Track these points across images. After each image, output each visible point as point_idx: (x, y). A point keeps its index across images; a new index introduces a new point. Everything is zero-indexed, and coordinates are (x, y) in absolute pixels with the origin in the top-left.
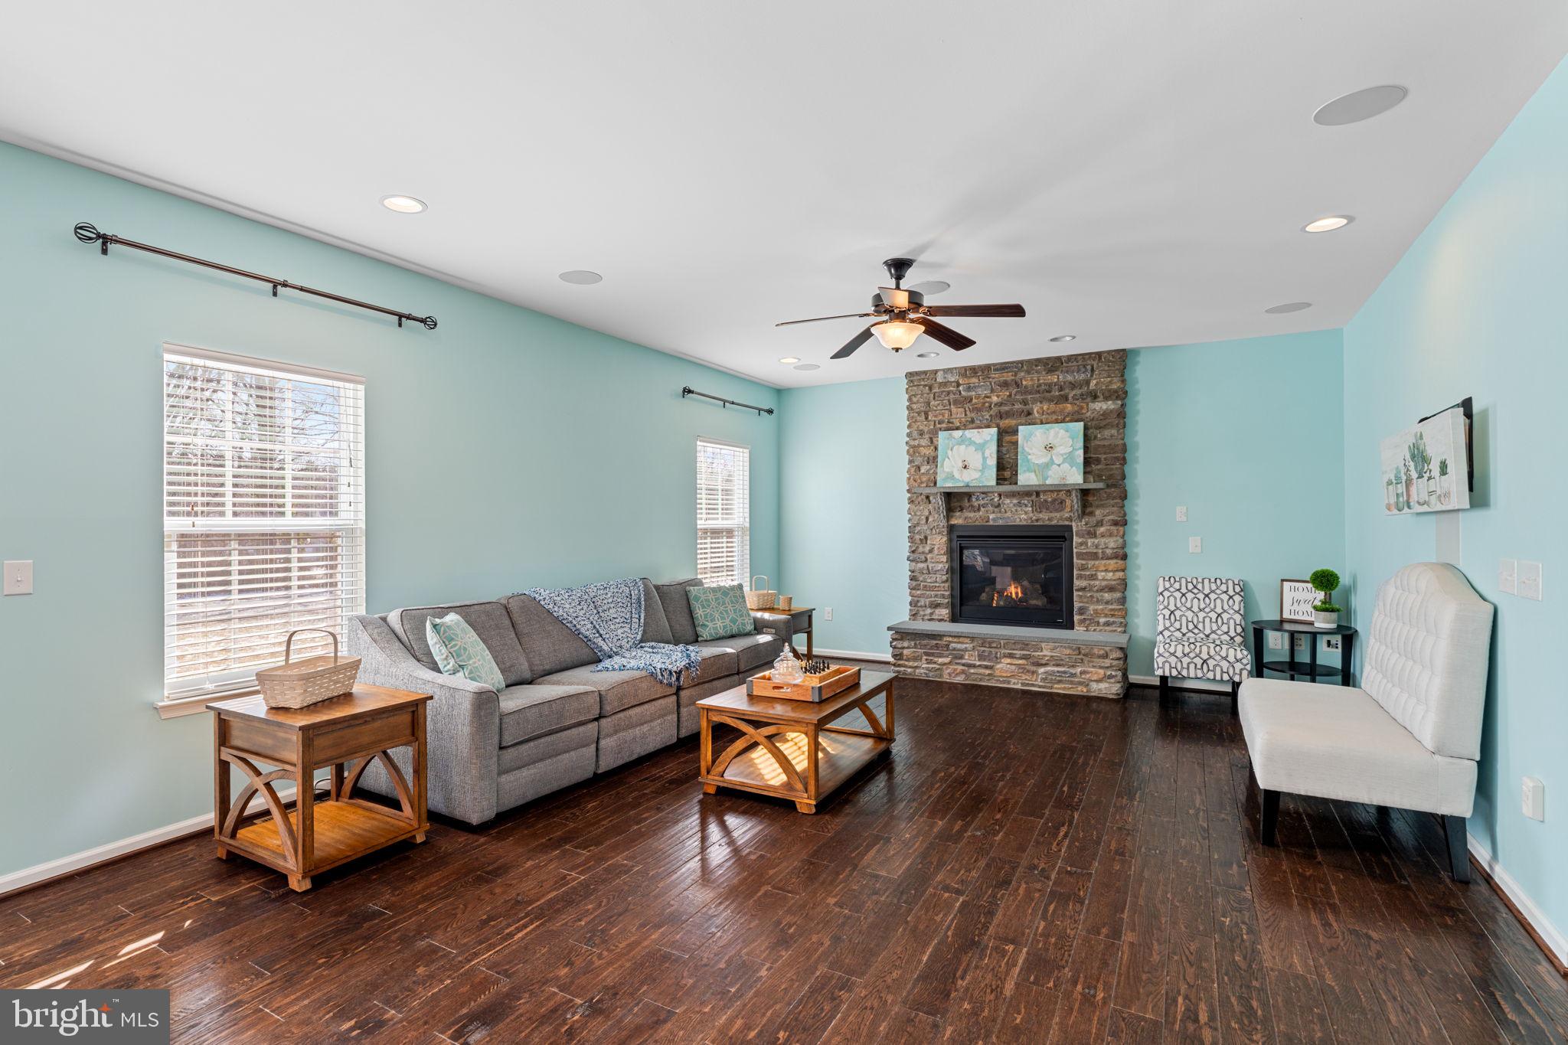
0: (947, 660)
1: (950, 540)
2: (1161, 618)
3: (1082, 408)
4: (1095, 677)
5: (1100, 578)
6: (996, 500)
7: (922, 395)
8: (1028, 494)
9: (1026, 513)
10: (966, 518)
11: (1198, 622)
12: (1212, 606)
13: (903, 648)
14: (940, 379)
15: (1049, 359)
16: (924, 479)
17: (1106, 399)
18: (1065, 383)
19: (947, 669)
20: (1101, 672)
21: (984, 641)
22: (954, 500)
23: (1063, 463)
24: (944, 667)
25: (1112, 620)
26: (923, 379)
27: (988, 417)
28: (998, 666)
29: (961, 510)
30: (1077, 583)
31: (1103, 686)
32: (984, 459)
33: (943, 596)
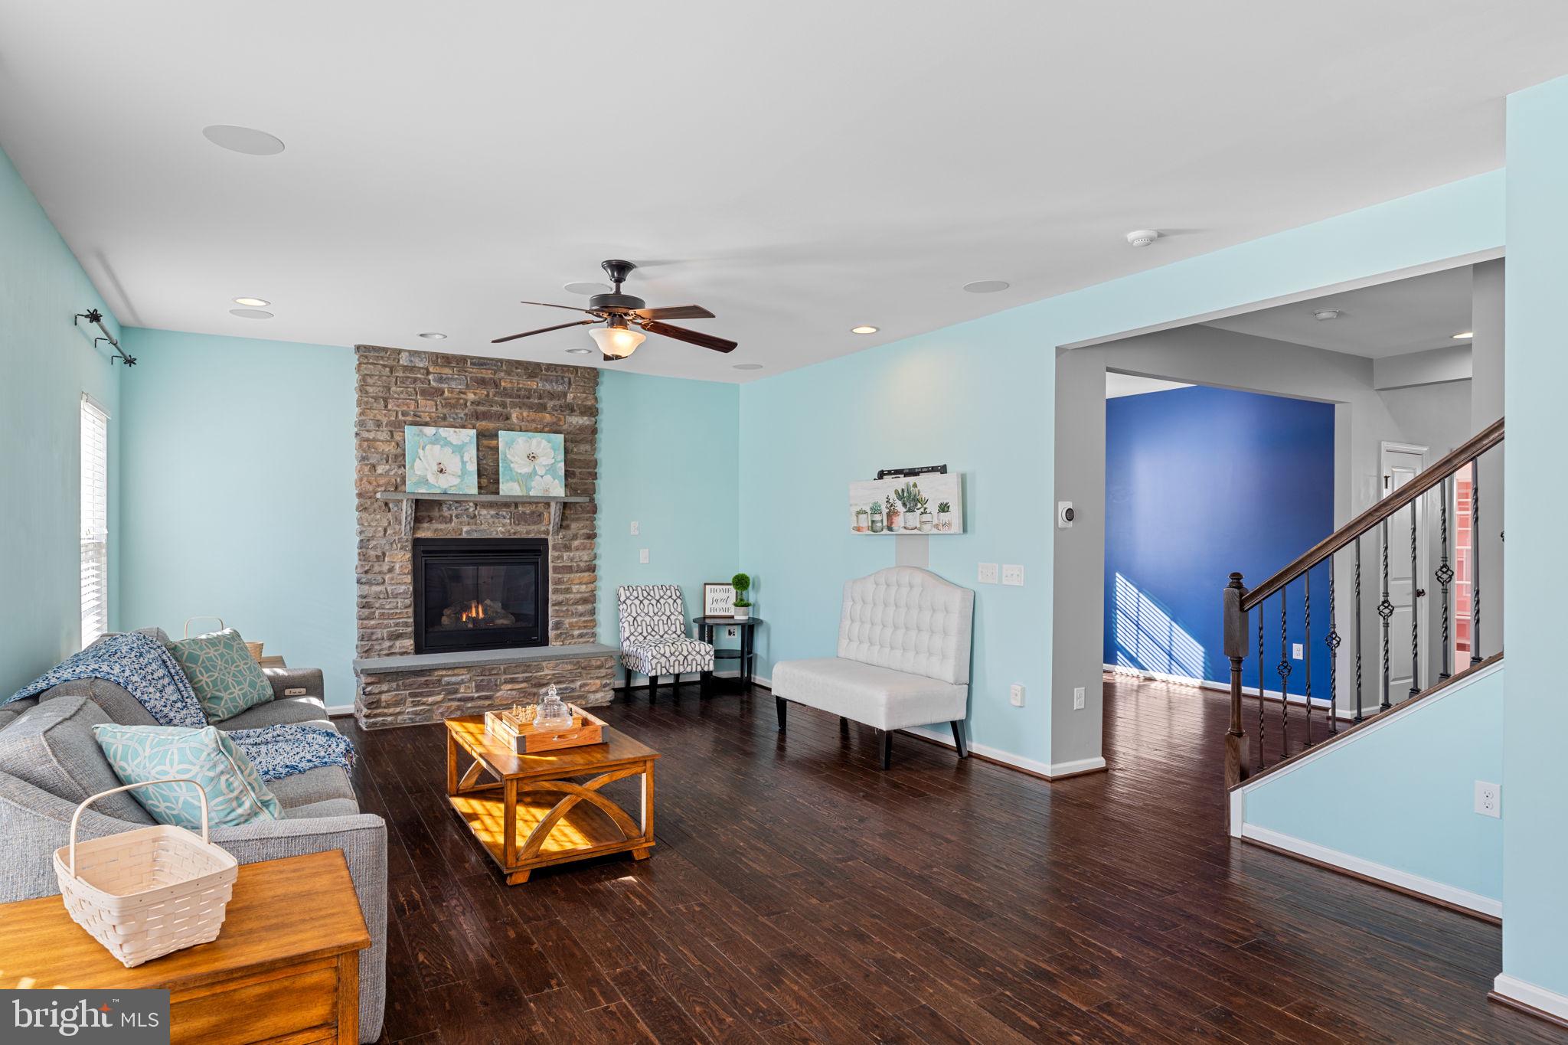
0: (439, 698)
1: (414, 556)
2: (626, 625)
3: (560, 420)
4: (593, 689)
5: (574, 590)
6: (471, 510)
7: (380, 376)
8: (506, 505)
9: (504, 525)
10: (436, 530)
11: (655, 625)
12: (663, 610)
13: (381, 693)
14: (404, 360)
15: (529, 363)
16: (382, 481)
17: (582, 414)
18: (544, 391)
19: (438, 709)
20: (598, 682)
21: (484, 669)
22: (424, 508)
23: (546, 474)
24: (435, 707)
25: (585, 631)
26: (382, 358)
27: (462, 415)
28: (499, 694)
29: (431, 520)
30: (552, 597)
31: (599, 695)
32: (464, 463)
33: (406, 625)
